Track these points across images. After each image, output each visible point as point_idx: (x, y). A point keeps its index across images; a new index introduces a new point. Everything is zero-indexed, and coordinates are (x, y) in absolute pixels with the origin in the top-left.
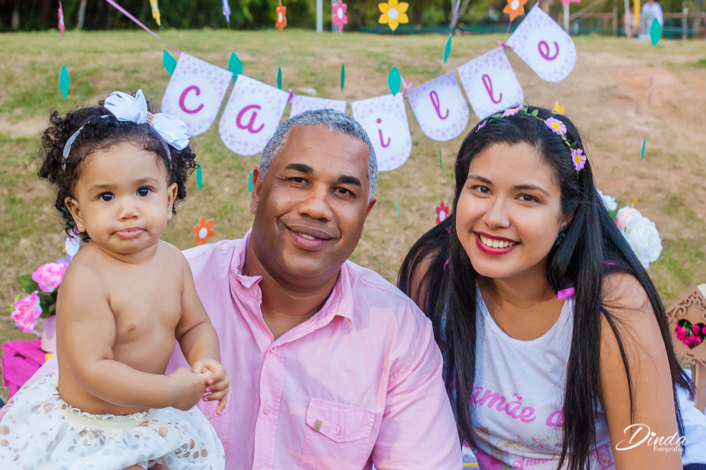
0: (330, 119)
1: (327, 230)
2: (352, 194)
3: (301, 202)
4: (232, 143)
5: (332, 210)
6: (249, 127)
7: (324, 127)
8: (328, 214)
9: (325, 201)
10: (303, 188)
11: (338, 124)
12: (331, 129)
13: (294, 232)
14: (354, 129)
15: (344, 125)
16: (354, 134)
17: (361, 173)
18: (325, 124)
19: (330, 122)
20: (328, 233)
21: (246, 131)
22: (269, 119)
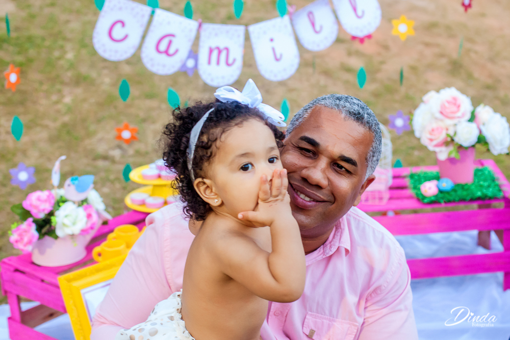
0: (345, 107)
1: (323, 195)
2: (348, 172)
3: (306, 167)
4: (153, 65)
5: (329, 180)
6: (166, 52)
7: (339, 112)
8: (324, 182)
9: (324, 171)
10: (309, 157)
11: (350, 112)
12: (343, 115)
13: (294, 190)
14: (363, 118)
15: (355, 114)
16: (362, 123)
17: (360, 156)
18: (340, 110)
19: (344, 109)
20: (322, 197)
21: (164, 56)
22: (182, 45)
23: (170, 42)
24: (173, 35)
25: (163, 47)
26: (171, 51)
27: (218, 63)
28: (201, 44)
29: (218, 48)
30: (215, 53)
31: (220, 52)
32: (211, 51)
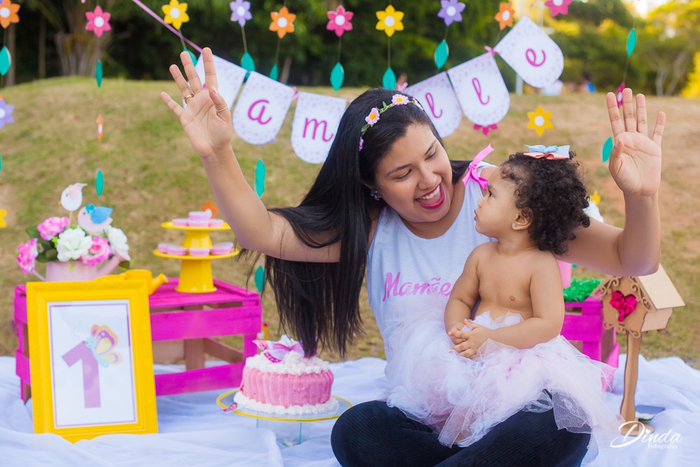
4: (244, 133)
6: (259, 119)
21: (256, 122)
22: (276, 113)
23: (264, 108)
24: (267, 102)
25: (255, 113)
26: (264, 119)
27: (314, 137)
28: (297, 113)
29: (315, 120)
30: (312, 125)
31: (317, 125)
32: (307, 123)
